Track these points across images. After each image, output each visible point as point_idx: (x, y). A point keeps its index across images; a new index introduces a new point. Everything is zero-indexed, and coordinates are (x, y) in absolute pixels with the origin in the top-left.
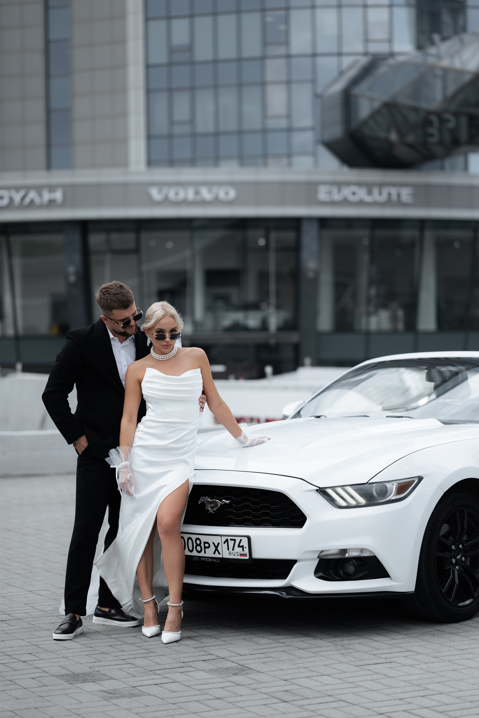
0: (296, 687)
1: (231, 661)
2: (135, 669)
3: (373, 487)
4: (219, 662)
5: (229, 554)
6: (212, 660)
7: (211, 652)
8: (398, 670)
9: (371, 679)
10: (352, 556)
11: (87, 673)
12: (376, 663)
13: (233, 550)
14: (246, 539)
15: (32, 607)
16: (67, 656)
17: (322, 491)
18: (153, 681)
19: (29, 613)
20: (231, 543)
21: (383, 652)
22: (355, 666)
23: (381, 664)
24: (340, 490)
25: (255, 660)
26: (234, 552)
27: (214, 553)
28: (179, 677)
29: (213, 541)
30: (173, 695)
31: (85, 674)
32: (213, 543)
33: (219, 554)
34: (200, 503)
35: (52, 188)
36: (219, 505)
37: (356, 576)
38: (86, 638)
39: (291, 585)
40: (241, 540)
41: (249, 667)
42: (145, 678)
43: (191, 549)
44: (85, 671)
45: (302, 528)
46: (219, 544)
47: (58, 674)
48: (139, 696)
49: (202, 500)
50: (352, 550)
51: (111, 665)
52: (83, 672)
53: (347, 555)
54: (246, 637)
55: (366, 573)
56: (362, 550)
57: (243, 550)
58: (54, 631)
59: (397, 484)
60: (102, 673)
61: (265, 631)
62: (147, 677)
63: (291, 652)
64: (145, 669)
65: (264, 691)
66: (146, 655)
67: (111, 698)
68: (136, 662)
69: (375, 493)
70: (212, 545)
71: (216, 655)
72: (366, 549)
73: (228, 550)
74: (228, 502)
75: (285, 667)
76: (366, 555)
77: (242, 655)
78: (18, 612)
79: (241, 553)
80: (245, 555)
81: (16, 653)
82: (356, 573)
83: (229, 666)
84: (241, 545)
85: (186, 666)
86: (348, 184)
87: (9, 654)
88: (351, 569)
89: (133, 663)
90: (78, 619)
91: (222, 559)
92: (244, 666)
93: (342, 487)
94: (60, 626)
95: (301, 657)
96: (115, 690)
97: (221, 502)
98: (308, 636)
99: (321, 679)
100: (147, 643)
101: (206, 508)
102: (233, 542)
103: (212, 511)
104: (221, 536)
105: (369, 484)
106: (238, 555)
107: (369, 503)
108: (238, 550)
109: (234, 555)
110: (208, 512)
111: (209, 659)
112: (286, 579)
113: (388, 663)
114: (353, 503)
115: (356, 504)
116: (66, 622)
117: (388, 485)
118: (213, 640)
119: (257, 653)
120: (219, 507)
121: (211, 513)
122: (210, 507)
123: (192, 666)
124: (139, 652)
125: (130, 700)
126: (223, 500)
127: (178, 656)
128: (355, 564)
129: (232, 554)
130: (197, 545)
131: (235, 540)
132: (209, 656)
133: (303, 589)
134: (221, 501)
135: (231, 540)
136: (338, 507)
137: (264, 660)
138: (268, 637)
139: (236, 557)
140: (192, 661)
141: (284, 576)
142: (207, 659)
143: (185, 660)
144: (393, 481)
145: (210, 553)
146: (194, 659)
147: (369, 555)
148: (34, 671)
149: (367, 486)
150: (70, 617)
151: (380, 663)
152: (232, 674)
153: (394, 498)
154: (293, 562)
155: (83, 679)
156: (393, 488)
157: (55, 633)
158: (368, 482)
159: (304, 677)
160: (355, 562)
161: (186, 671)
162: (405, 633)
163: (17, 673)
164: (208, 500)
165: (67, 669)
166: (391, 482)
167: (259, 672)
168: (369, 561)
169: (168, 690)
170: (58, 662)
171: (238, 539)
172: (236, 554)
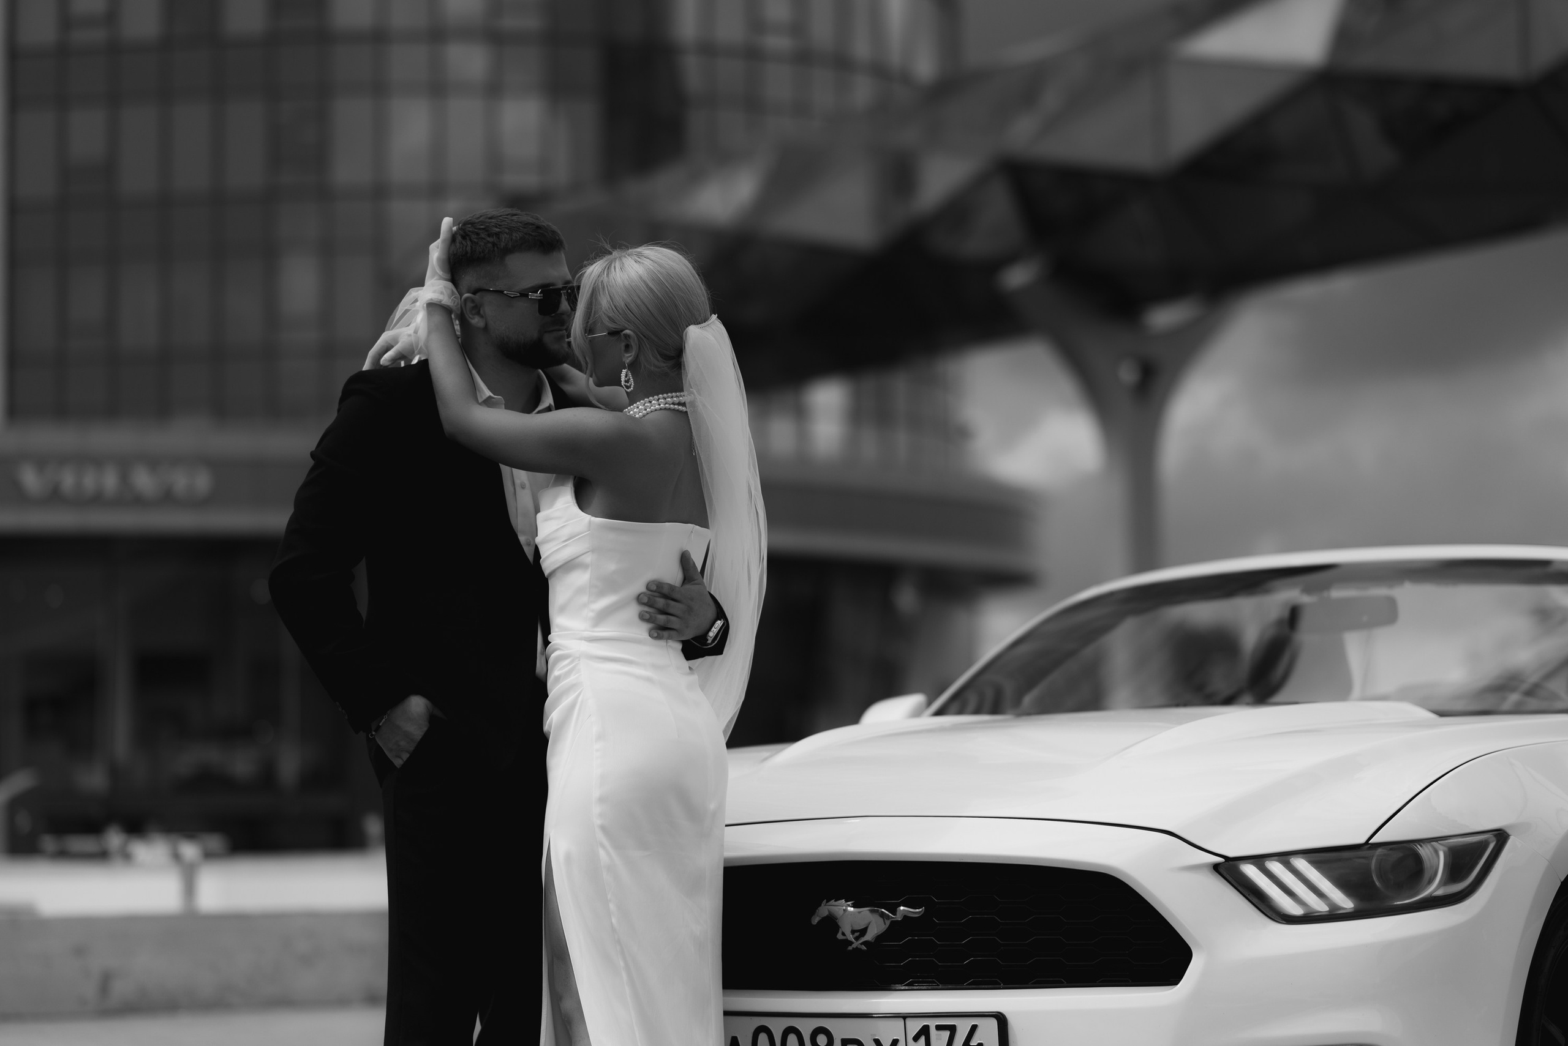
3: (1373, 856)
14: (994, 1023)
17: (1230, 870)
20: (939, 1040)
24: (1275, 867)
29: (875, 1035)
32: (877, 1041)
34: (815, 920)
36: (888, 923)
40: (974, 1028)
45: (1176, 985)
46: (895, 1042)
49: (823, 910)
59: (1446, 849)
69: (1377, 878)
74: (916, 913)
84: (974, 1043)
93: (1284, 857)
97: (892, 913)
101: (840, 936)
102: (947, 1034)
103: (861, 944)
104: (905, 1017)
105: (1367, 849)
107: (1360, 907)
110: (847, 947)
114: (1321, 907)
115: (1329, 911)
117: (1424, 851)
120: (883, 929)
121: (857, 950)
122: (853, 932)
126: (899, 909)
135: (939, 1028)
136: (1279, 919)
144: (1437, 841)
149: (1363, 854)
153: (1440, 892)
156: (1438, 861)
158: (1365, 844)
164: (848, 908)
166: (1428, 842)
171: (963, 1027)
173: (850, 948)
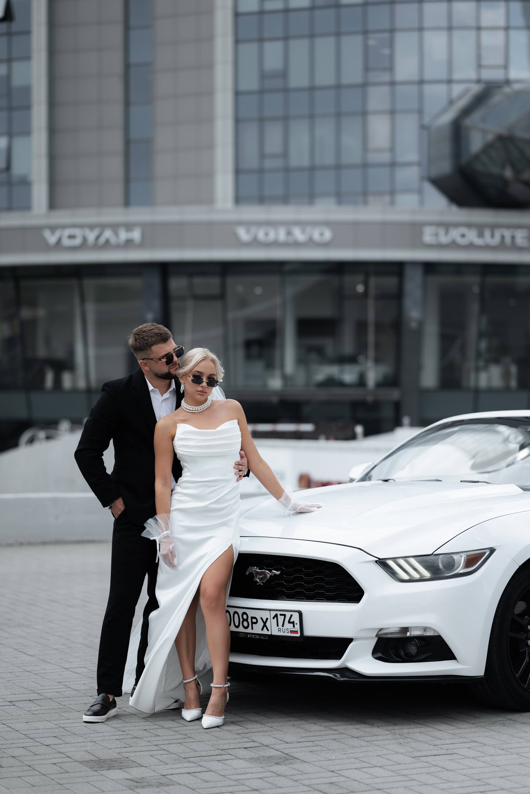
0: (343, 779)
1: (275, 749)
2: (168, 756)
3: (439, 558)
4: (261, 749)
5: (279, 630)
6: (255, 747)
7: (254, 738)
8: (459, 763)
9: (427, 772)
10: (414, 635)
11: (114, 760)
12: (435, 755)
13: (283, 626)
14: (297, 614)
15: (65, 685)
16: (95, 740)
17: (382, 563)
18: (185, 769)
19: (61, 692)
20: (281, 619)
21: (445, 743)
22: (412, 757)
23: (440, 756)
24: (402, 562)
25: (302, 749)
26: (283, 628)
27: (262, 629)
28: (215, 765)
29: (261, 616)
30: (205, 785)
31: (112, 760)
32: (262, 618)
33: (268, 630)
34: (248, 573)
35: (129, 227)
36: (268, 576)
37: (418, 658)
38: (119, 721)
39: (346, 666)
40: (291, 615)
41: (294, 756)
42: (177, 766)
43: (237, 624)
44: (113, 758)
45: (359, 603)
46: (267, 619)
47: (82, 760)
48: (168, 785)
49: (250, 570)
50: (414, 629)
51: (142, 751)
52: (110, 758)
53: (408, 634)
54: (296, 723)
55: (430, 654)
56: (425, 629)
57: (294, 627)
58: (84, 712)
59: (465, 556)
60: (131, 760)
61: (318, 716)
62: (180, 765)
63: (343, 741)
64: (179, 756)
65: (307, 782)
66: (183, 741)
67: (137, 787)
68: (171, 749)
69: (441, 566)
70: (260, 620)
71: (260, 742)
72: (429, 628)
73: (278, 626)
74: (278, 573)
75: (334, 757)
76: (430, 634)
77: (288, 742)
78: (49, 691)
79: (291, 630)
80: (296, 632)
81: (40, 736)
82: (418, 654)
83: (272, 754)
84: (291, 621)
85: (225, 754)
86: (457, 225)
87: (32, 737)
88: (413, 649)
89: (166, 750)
90: (111, 700)
91: (271, 636)
92: (289, 755)
93: (405, 558)
94: (91, 707)
95: (353, 746)
96: (143, 778)
97: (271, 573)
98: (365, 723)
99: (372, 770)
100: (185, 728)
101: (255, 579)
102: (283, 617)
103: (261, 583)
104: (270, 610)
105: (434, 556)
106: (288, 632)
107: (434, 576)
108: (288, 626)
109: (284, 632)
110: (257, 584)
111: (251, 747)
112: (340, 659)
113: (449, 754)
114: (416, 576)
115: (420, 578)
116: (98, 702)
117: (456, 557)
118: (259, 726)
119: (306, 740)
120: (268, 578)
121: (260, 585)
122: (259, 578)
123: (231, 754)
124: (176, 737)
125: (157, 790)
126: (273, 571)
127: (217, 742)
128: (418, 645)
129: (281, 631)
130: (244, 620)
131: (285, 615)
132: (251, 743)
133: (359, 671)
134: (270, 571)
135: (281, 615)
136: (400, 581)
137: (311, 749)
138: (319, 724)
139: (286, 634)
140: (232, 748)
141: (339, 656)
142: (249, 747)
143: (225, 747)
144: (462, 553)
145: (257, 629)
146: (235, 746)
147: (432, 634)
148: (57, 755)
149: (432, 557)
150: (102, 697)
151: (440, 754)
152: (274, 763)
153: (462, 571)
154: (349, 641)
155: (109, 765)
156: (461, 560)
157: (85, 715)
158: (433, 554)
159: (354, 769)
160: (417, 642)
161: (224, 759)
162: (473, 722)
163: (38, 757)
164: (257, 570)
165: (93, 754)
166: (459, 553)
167: (305, 761)
168: (433, 641)
169: (201, 779)
170: (84, 746)
171: (288, 615)
172: (286, 631)
173: (258, 584)
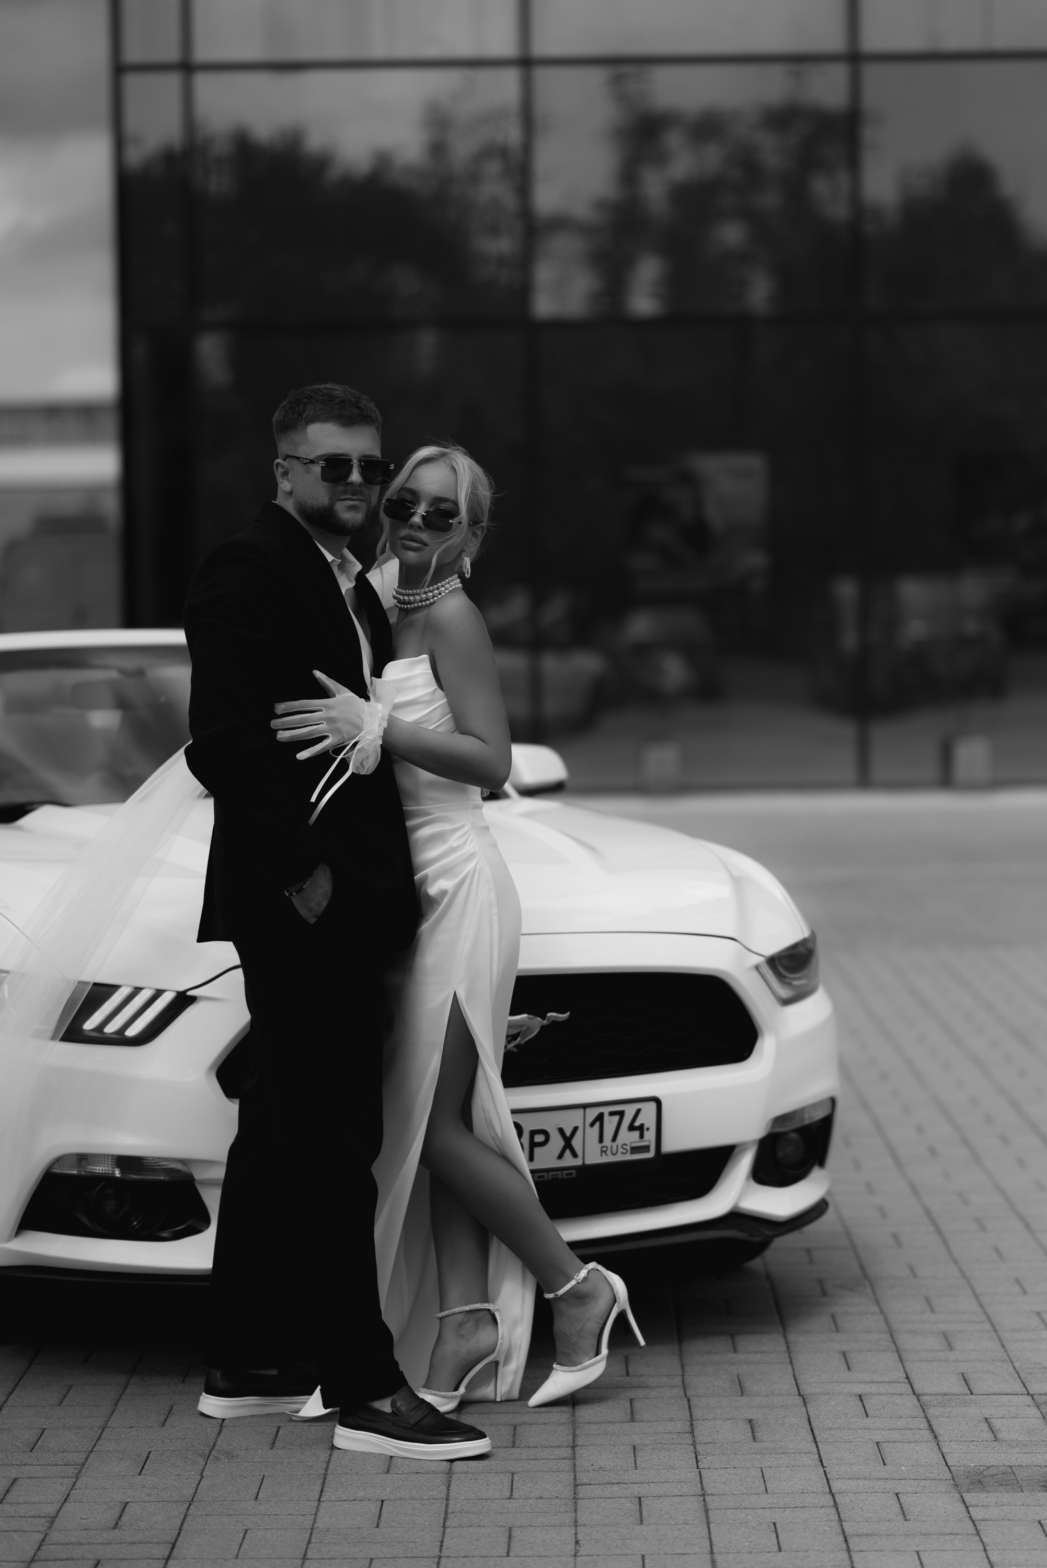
5: (602, 1151)
13: (614, 1139)
14: (653, 1106)
20: (610, 1123)
26: (614, 1145)
27: (560, 1156)
29: (559, 1125)
32: (561, 1131)
33: (575, 1155)
40: (638, 1111)
46: (575, 1129)
57: (642, 1136)
70: (556, 1136)
73: (601, 1140)
79: (634, 1145)
80: (646, 1149)
84: (637, 1124)
91: (585, 1169)
102: (616, 1118)
104: (585, 1106)
106: (625, 1151)
108: (628, 1138)
109: (614, 1152)
129: (609, 1152)
135: (612, 1114)
139: (620, 1158)
145: (546, 1158)
171: (630, 1110)
172: (620, 1150)
